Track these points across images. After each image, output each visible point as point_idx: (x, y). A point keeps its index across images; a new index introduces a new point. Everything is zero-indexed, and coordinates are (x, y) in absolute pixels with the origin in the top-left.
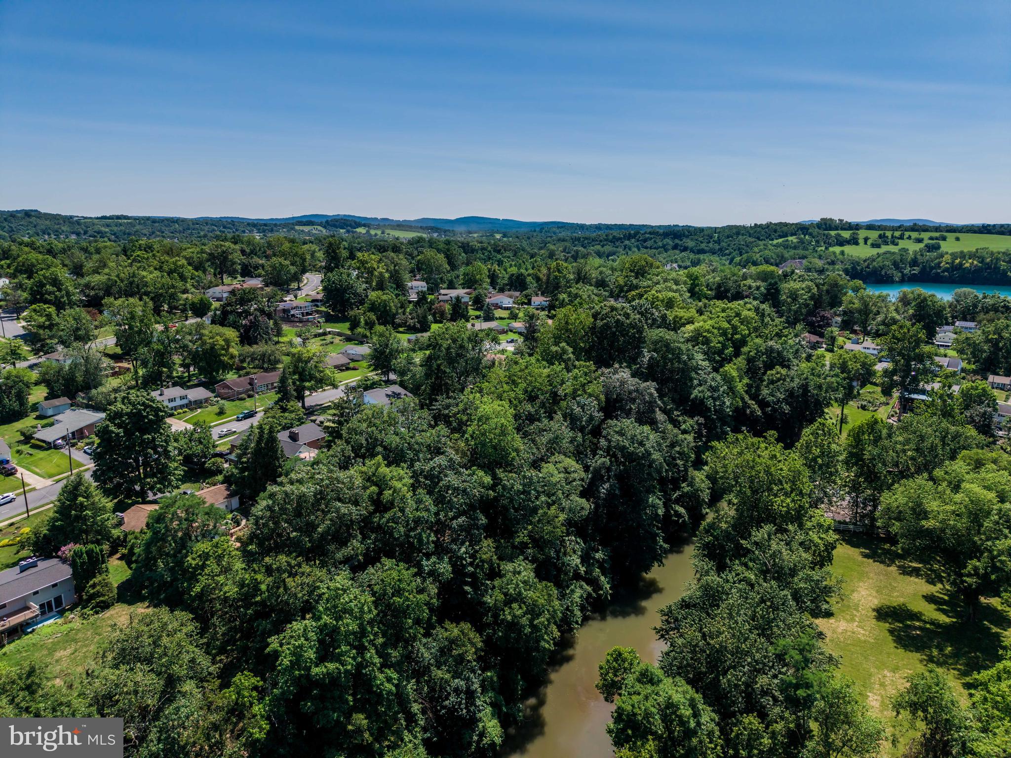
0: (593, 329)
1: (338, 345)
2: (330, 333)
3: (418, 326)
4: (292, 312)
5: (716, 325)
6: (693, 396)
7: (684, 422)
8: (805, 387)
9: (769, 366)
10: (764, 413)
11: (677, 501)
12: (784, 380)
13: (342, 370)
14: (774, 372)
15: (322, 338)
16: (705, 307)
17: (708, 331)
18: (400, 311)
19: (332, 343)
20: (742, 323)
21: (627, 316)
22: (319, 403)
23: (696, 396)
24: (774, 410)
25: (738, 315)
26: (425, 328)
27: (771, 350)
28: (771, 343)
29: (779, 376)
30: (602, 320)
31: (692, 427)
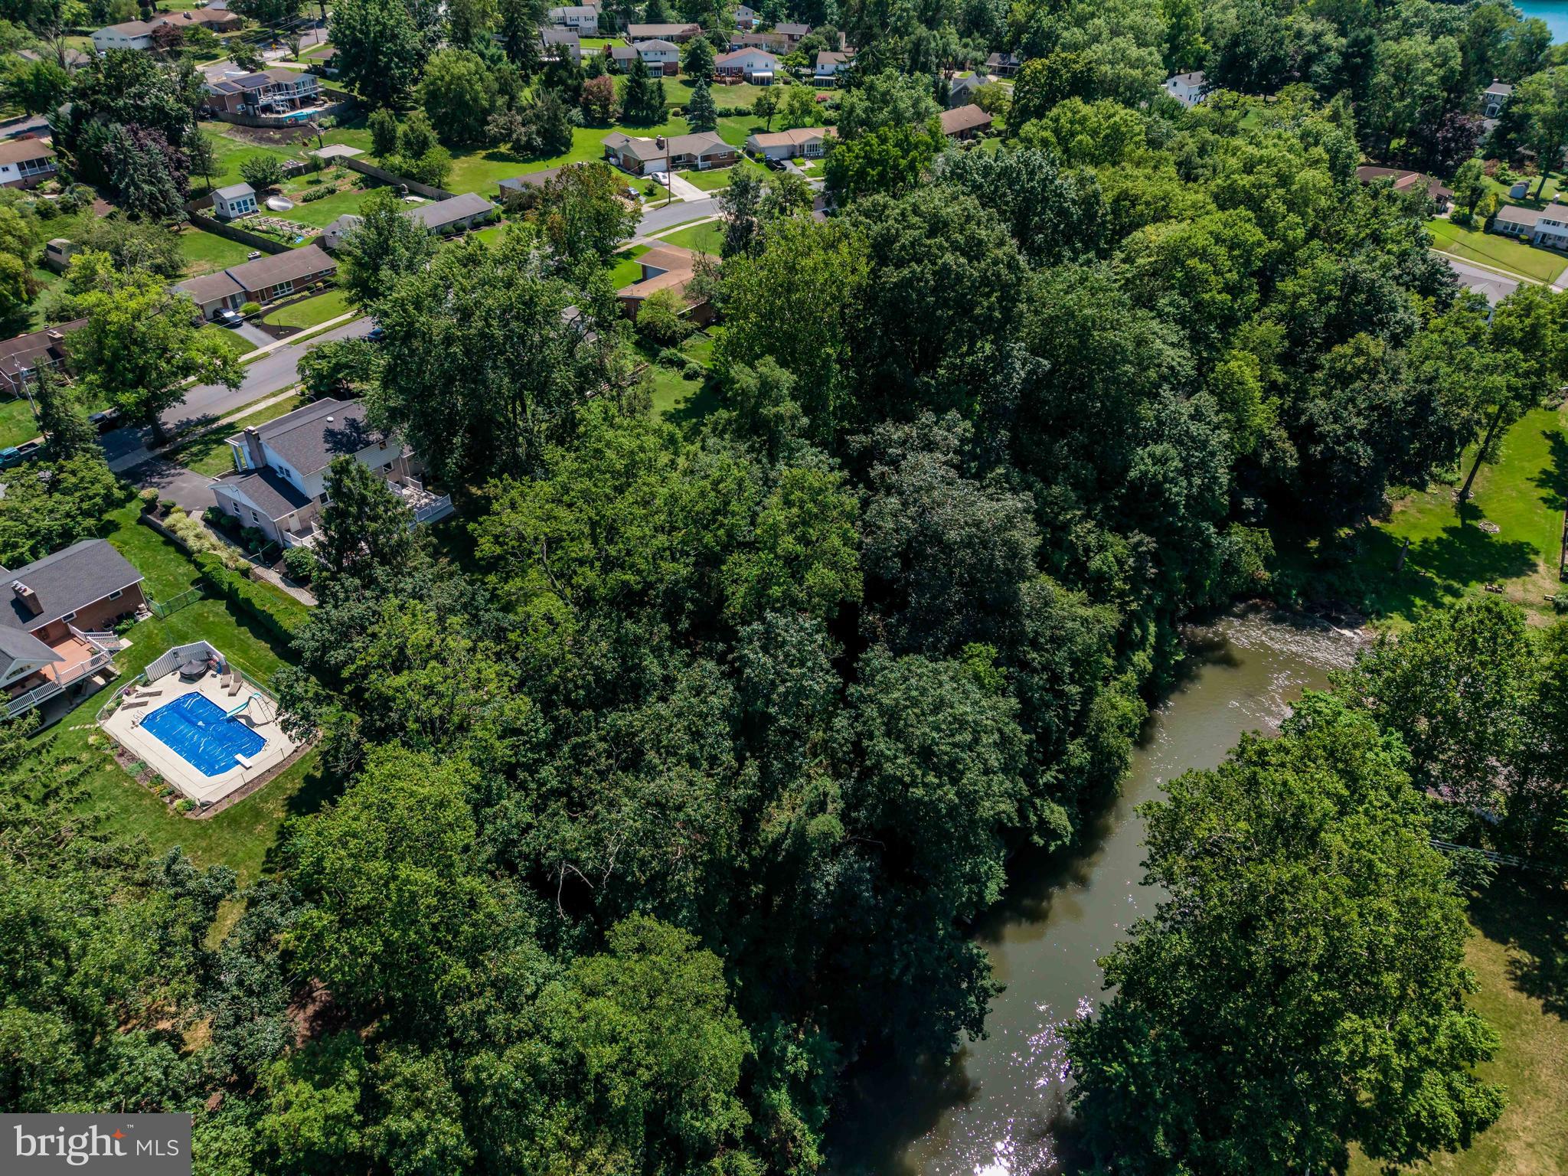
0: (868, 295)
1: (345, 196)
2: (329, 162)
3: (538, 141)
4: (263, 100)
5: (1228, 233)
6: (1133, 474)
7: (1102, 548)
8: (1422, 402)
9: (1340, 329)
10: (1303, 454)
11: (1050, 790)
12: (1373, 373)
13: (315, 292)
14: (1347, 349)
15: (313, 176)
16: (1202, 151)
17: (1203, 255)
18: (500, 101)
19: (332, 192)
20: (1291, 206)
21: (974, 250)
22: (212, 412)
23: (1145, 474)
24: (1330, 455)
25: (1284, 180)
26: (554, 144)
27: (1352, 284)
28: (1356, 262)
29: (1359, 361)
30: (900, 264)
31: (1120, 562)
